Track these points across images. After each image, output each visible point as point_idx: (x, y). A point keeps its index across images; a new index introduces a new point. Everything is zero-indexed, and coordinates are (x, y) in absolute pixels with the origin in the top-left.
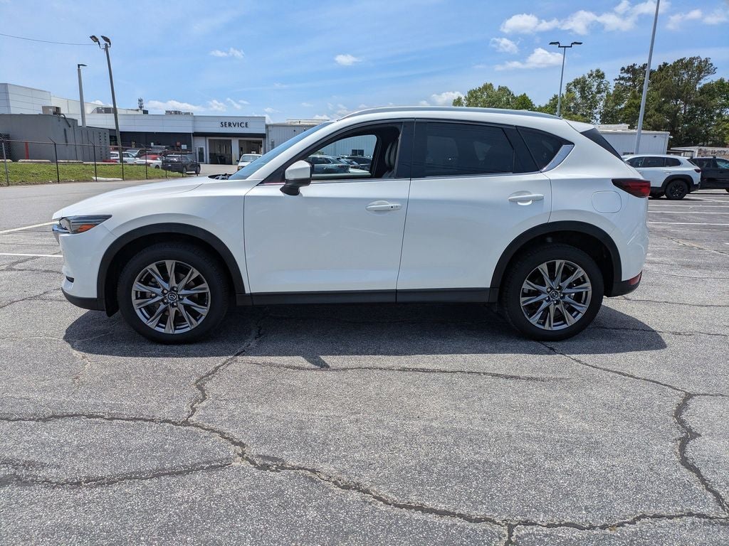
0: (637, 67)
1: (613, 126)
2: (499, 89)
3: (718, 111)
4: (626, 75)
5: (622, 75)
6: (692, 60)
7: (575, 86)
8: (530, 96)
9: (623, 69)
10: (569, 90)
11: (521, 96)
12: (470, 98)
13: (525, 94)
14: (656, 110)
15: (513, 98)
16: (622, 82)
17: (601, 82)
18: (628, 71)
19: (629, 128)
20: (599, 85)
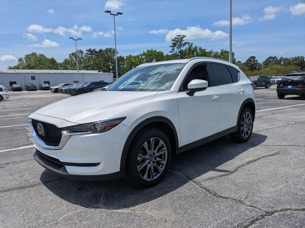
0: (92, 50)
1: (93, 71)
2: (40, 55)
3: (121, 66)
4: (88, 52)
5: (87, 52)
6: (111, 49)
7: (73, 55)
8: (55, 59)
9: (87, 50)
10: (70, 57)
11: (51, 58)
12: (26, 58)
13: (53, 58)
14: (103, 65)
15: (47, 59)
16: (87, 55)
17: (82, 55)
18: (89, 51)
19: (98, 72)
20: (81, 56)
